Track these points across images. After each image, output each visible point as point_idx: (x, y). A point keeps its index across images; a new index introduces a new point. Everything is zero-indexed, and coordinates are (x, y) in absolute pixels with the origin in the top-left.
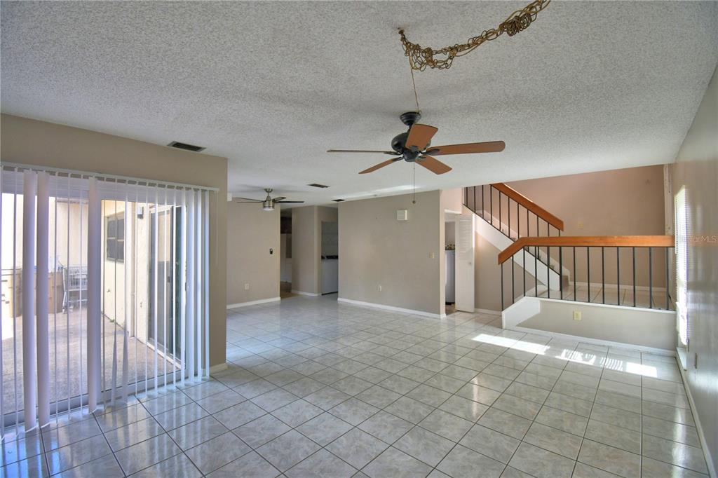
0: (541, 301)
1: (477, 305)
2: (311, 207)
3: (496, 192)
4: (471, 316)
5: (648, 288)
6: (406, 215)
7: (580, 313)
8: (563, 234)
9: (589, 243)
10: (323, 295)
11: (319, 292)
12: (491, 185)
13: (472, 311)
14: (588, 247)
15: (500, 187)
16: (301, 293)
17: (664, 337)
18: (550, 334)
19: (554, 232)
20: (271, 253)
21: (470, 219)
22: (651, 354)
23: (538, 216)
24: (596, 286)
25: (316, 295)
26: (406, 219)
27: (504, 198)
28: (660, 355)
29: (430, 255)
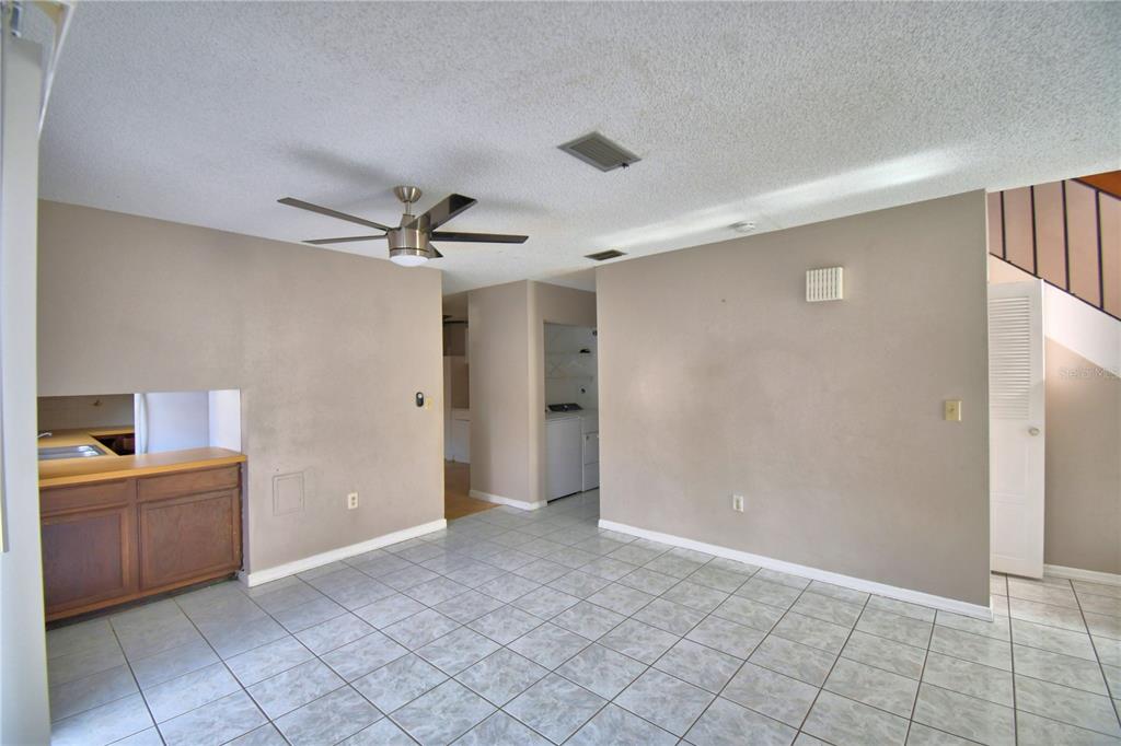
1: (1049, 558)
2: (520, 285)
6: (838, 284)
10: (550, 501)
11: (540, 498)
13: (1039, 575)
20: (420, 403)
21: (1031, 297)
25: (535, 506)
26: (839, 296)
29: (946, 411)
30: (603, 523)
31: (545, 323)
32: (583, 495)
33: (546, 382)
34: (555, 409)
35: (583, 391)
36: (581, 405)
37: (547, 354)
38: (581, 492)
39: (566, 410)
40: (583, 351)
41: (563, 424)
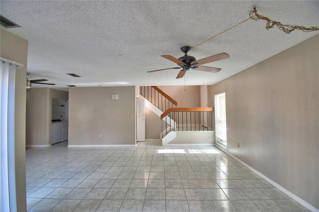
0: (176, 133)
1: (146, 138)
2: (45, 89)
3: (153, 89)
4: (144, 143)
5: (199, 125)
6: (117, 97)
7: (189, 136)
8: (177, 107)
9: (191, 110)
10: (52, 145)
11: (49, 144)
12: (152, 86)
13: (144, 141)
14: (191, 111)
15: (155, 88)
16: (33, 146)
17: (211, 140)
18: (179, 145)
19: (174, 106)
21: (144, 100)
22: (208, 146)
23: (169, 100)
24: (189, 125)
25: (48, 146)
26: (117, 99)
27: (157, 92)
28: (211, 146)
29: (130, 117)
30: (69, 146)
31: (52, 99)
32: (62, 143)
33: (52, 114)
34: (53, 121)
35: (62, 116)
36: (61, 120)
37: (53, 106)
38: (61, 142)
39: (57, 121)
40: (62, 106)
41: (56, 125)
